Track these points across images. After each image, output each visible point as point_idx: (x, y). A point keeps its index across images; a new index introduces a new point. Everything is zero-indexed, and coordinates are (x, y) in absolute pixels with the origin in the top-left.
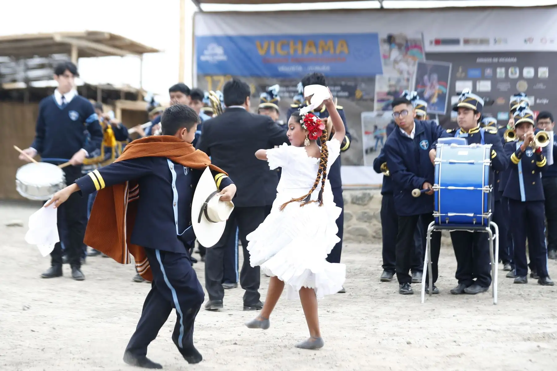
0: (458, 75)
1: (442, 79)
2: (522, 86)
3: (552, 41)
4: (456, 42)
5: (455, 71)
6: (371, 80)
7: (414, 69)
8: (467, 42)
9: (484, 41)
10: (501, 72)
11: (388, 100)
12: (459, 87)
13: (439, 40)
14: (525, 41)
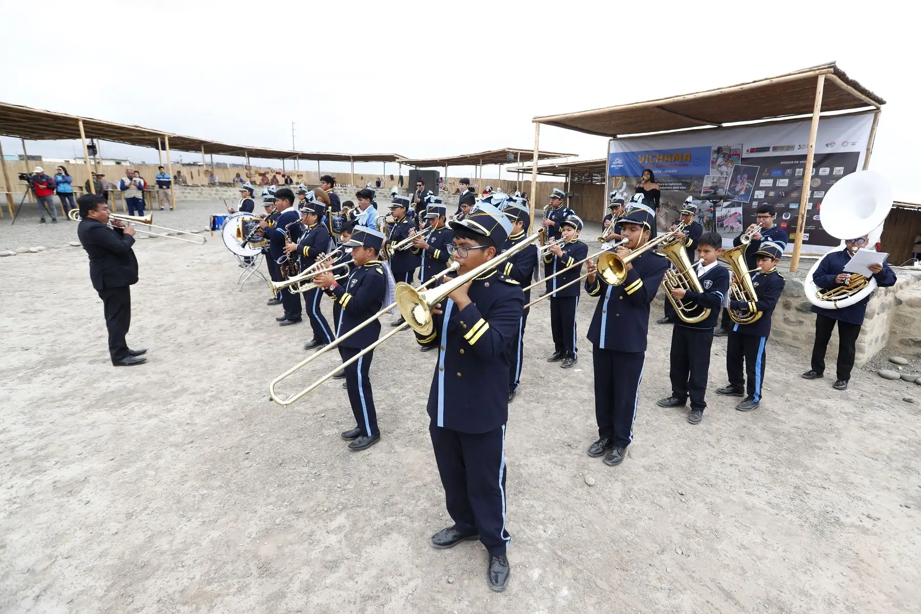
0: (764, 174)
1: (751, 178)
2: (817, 182)
3: (853, 144)
4: (766, 149)
5: (761, 171)
6: (701, 178)
7: (731, 171)
8: (775, 149)
9: (791, 148)
10: (799, 171)
11: (711, 192)
12: (762, 184)
13: (754, 149)
14: (827, 145)
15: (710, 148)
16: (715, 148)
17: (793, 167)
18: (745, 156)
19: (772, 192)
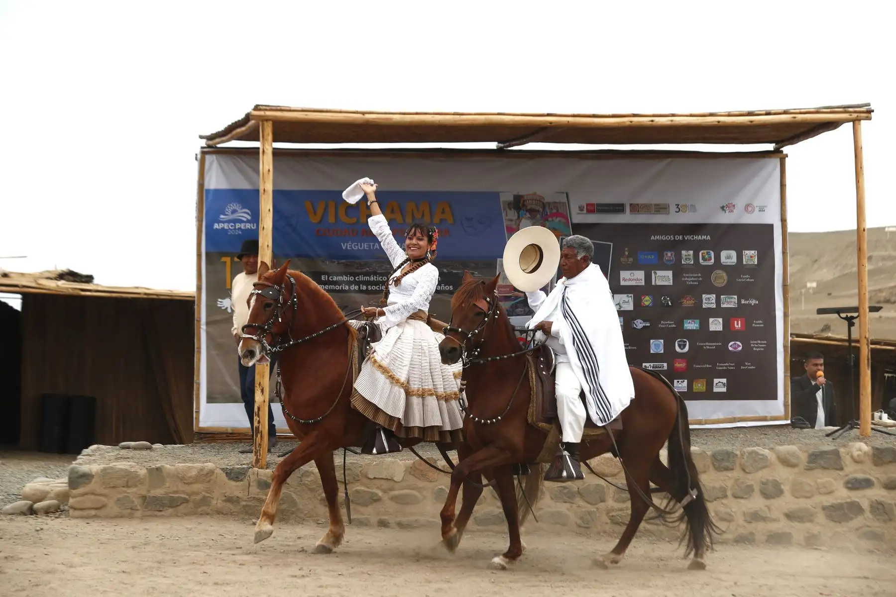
0: (624, 260)
2: (720, 279)
3: (762, 210)
4: (618, 208)
5: (617, 253)
6: (489, 266)
8: (635, 208)
9: (661, 209)
10: (687, 255)
11: (516, 298)
12: (624, 280)
13: (592, 205)
14: (723, 208)
15: (495, 196)
16: (509, 197)
17: (677, 246)
18: (578, 218)
19: (647, 298)
